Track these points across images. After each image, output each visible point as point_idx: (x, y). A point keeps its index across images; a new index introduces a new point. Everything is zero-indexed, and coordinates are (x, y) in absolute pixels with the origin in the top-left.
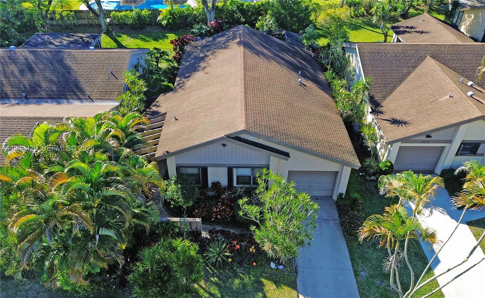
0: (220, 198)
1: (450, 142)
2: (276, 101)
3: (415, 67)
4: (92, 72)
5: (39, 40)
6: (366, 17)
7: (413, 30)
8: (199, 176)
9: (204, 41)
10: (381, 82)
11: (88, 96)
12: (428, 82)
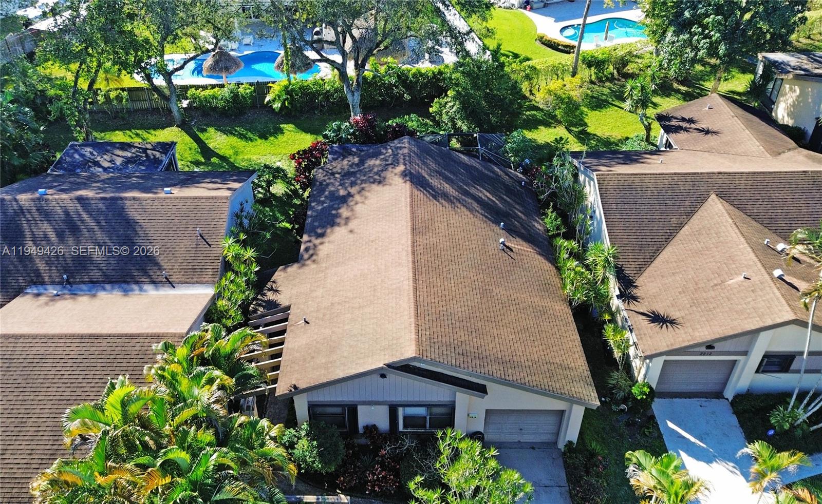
0: (378, 455)
1: (745, 353)
2: (464, 290)
3: (690, 214)
4: (170, 235)
5: (77, 156)
6: (616, 82)
7: (693, 126)
8: (344, 418)
9: (345, 162)
10: (634, 243)
11: (166, 278)
12: (712, 246)
